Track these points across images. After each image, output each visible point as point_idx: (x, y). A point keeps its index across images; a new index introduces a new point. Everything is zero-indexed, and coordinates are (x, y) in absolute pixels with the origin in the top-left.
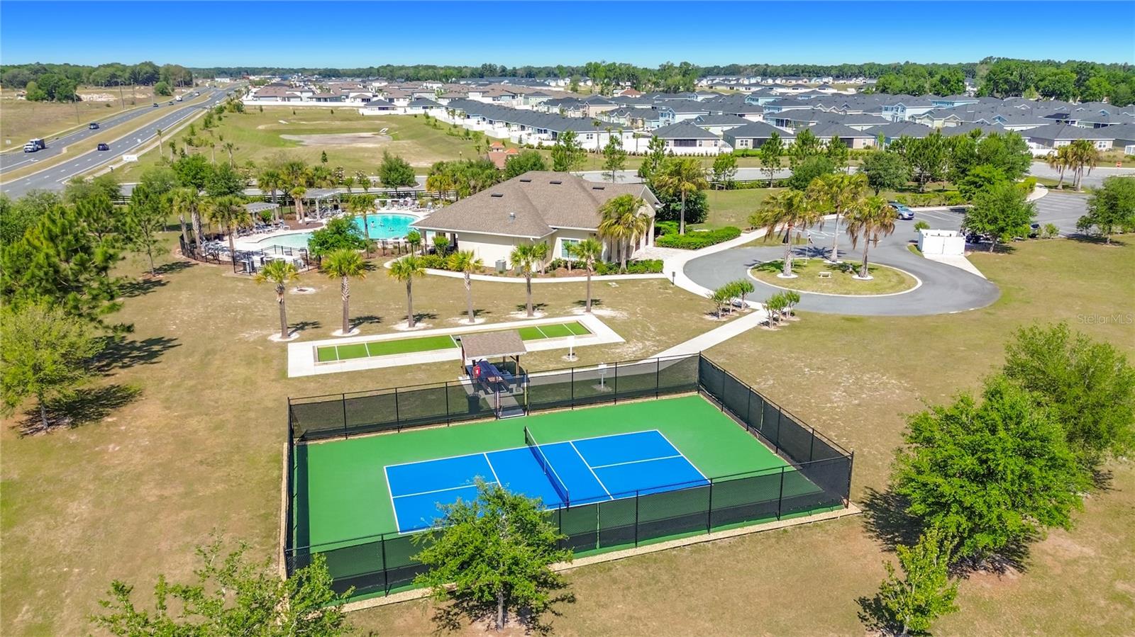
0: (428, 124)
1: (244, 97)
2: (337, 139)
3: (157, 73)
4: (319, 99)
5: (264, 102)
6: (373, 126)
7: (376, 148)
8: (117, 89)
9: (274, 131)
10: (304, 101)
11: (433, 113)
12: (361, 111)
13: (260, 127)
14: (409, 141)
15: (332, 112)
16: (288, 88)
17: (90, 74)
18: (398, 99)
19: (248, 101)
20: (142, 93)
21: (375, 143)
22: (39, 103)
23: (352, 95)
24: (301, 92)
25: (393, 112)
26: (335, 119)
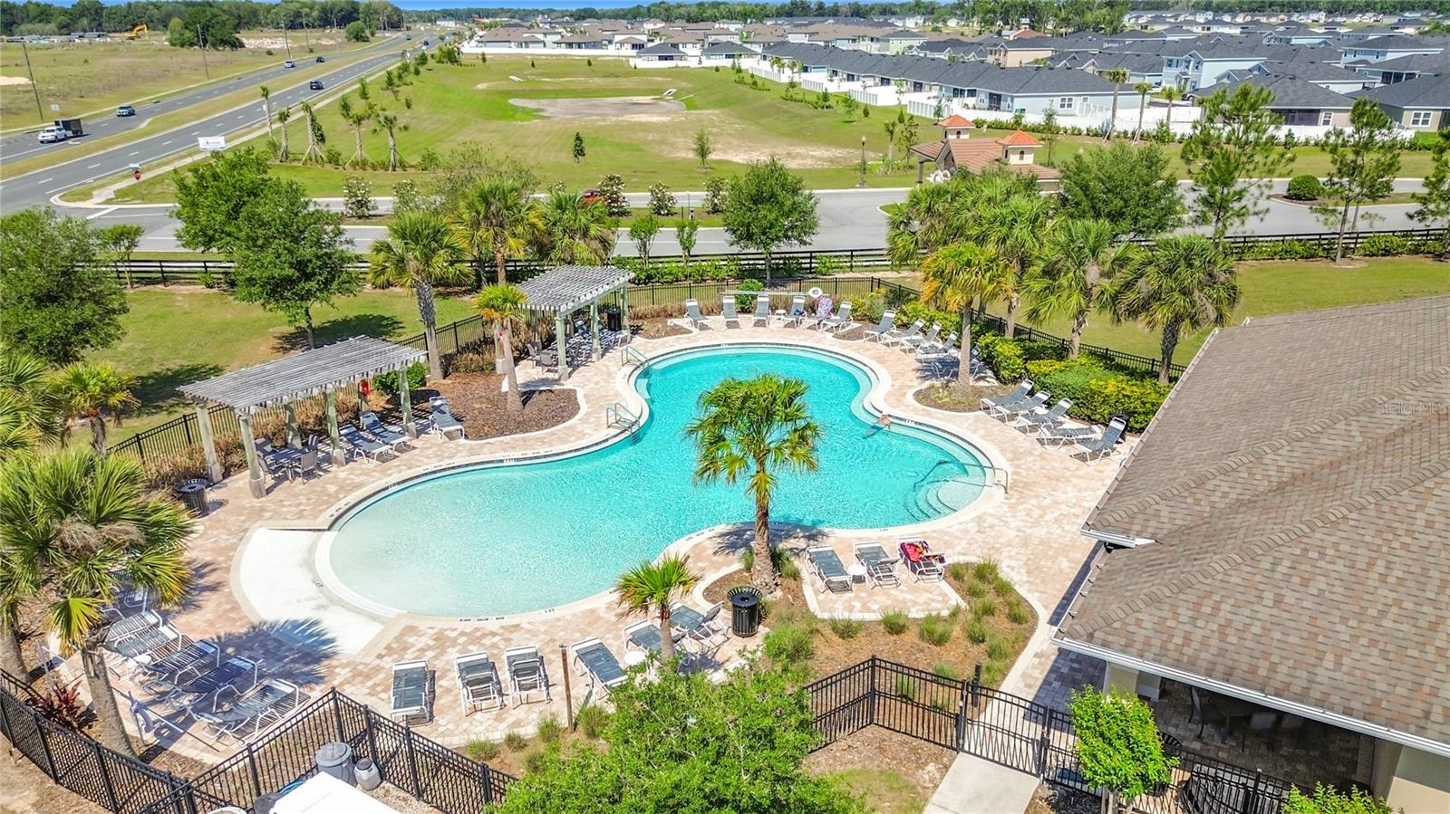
0: (741, 82)
1: (465, 43)
2: (596, 106)
3: (356, 10)
4: (570, 45)
5: (490, 50)
6: (653, 87)
7: (664, 124)
8: (300, 34)
9: (501, 92)
10: (549, 47)
11: (746, 63)
12: (632, 62)
13: (480, 87)
14: (717, 112)
15: (589, 64)
16: (526, 30)
17: (269, 12)
18: (684, 44)
19: (469, 48)
20: (331, 38)
21: (662, 114)
22: (185, 50)
23: (618, 38)
24: (545, 34)
25: (681, 64)
26: (594, 74)
